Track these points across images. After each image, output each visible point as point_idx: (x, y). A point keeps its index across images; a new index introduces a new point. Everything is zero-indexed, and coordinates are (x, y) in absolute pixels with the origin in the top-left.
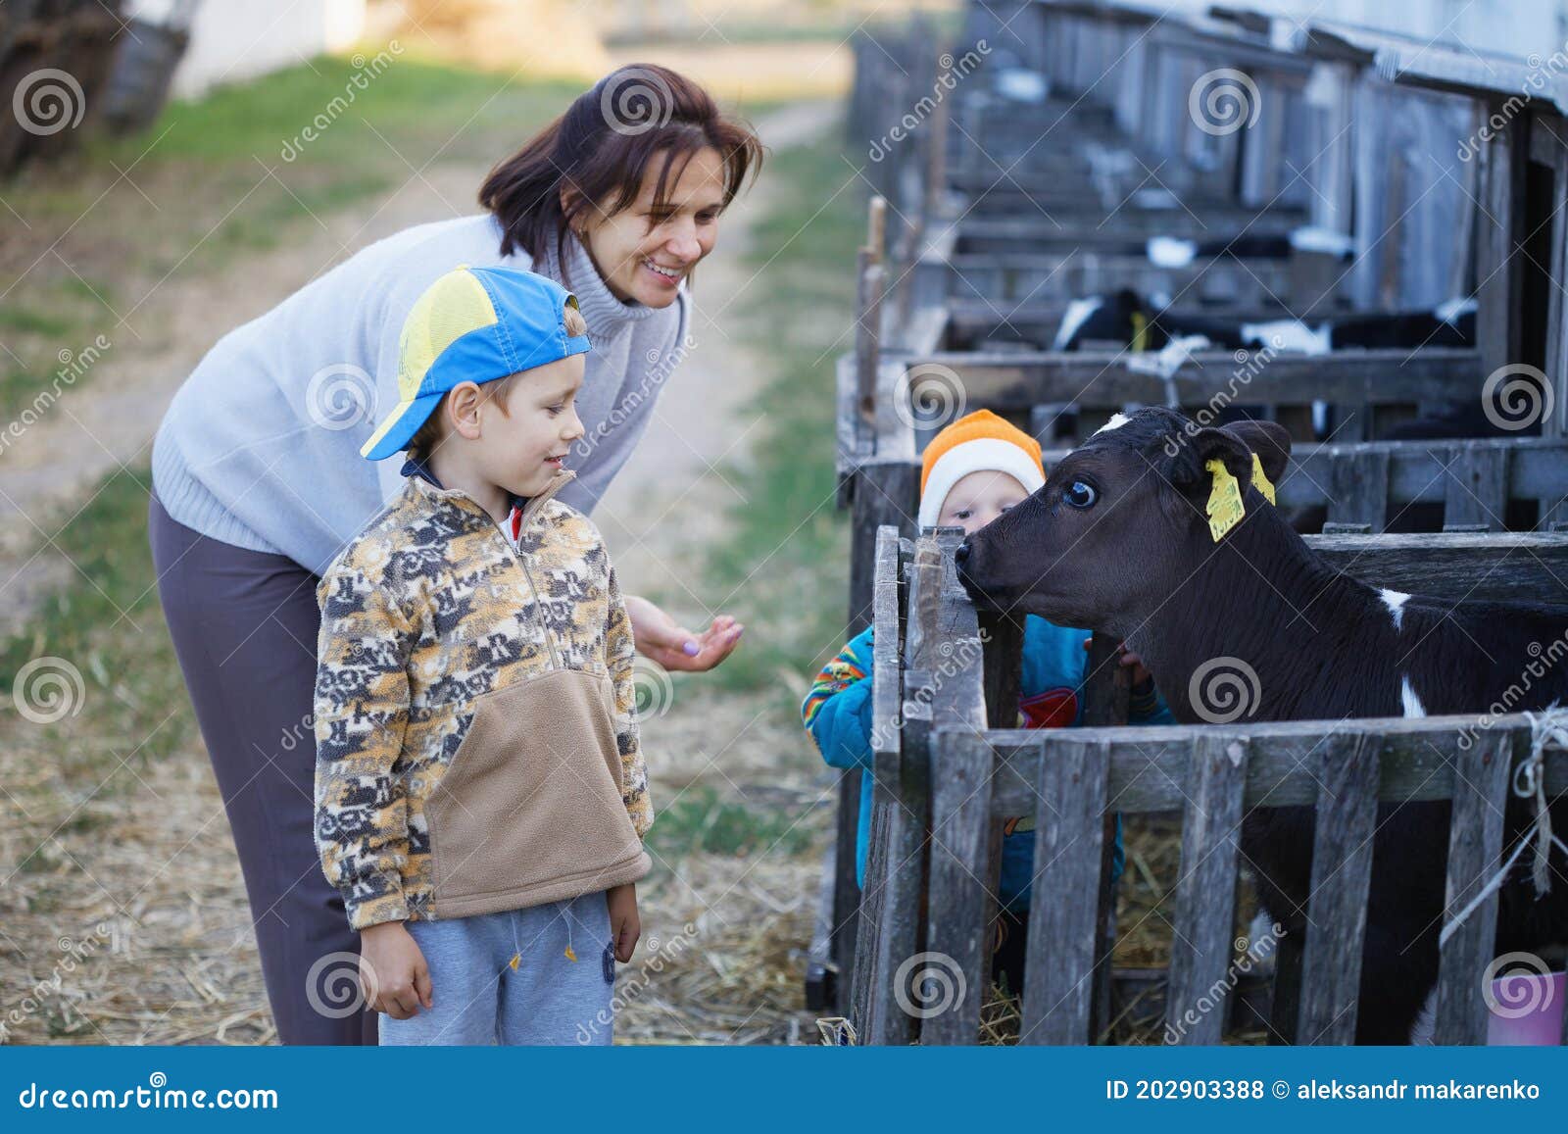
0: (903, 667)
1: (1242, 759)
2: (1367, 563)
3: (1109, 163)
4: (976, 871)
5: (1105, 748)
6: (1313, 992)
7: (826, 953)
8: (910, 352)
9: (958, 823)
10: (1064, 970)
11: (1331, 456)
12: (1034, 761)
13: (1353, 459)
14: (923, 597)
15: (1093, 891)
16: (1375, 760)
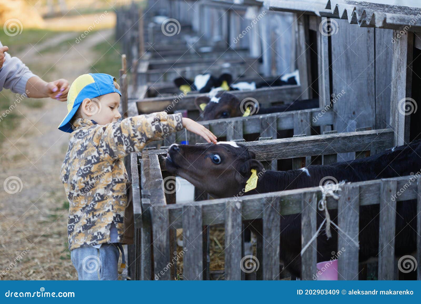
0: (141, 188)
1: (241, 207)
2: (272, 148)
3: (192, 41)
4: (167, 245)
5: (201, 207)
6: (266, 271)
7: (127, 274)
8: (137, 99)
9: (160, 232)
10: (194, 272)
11: (260, 119)
12: (180, 212)
13: (266, 119)
14: (145, 168)
15: (201, 248)
16: (278, 204)
